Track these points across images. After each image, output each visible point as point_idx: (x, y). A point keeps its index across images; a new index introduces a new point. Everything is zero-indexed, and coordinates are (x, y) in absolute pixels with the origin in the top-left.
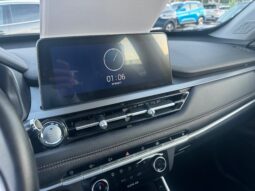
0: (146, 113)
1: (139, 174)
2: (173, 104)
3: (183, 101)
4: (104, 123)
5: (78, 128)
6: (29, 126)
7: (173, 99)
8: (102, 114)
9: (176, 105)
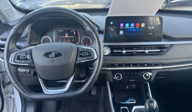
0: (144, 52)
1: (136, 77)
2: (159, 50)
3: (166, 50)
4: (124, 52)
5: (114, 51)
7: (160, 48)
8: (124, 48)
9: (161, 51)
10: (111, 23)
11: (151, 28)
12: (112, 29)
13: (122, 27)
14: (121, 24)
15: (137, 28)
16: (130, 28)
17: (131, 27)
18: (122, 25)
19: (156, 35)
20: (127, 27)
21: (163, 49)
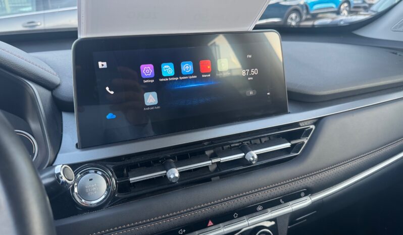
2: (288, 145)
3: (305, 140)
4: (174, 173)
6: (53, 175)
7: (289, 137)
9: (293, 146)
10: (100, 67)
11: (250, 72)
12: (107, 89)
13: (150, 79)
14: (142, 66)
15: (203, 76)
16: (181, 78)
17: (183, 76)
18: (147, 70)
19: (268, 94)
20: (168, 77)
21: (299, 138)
